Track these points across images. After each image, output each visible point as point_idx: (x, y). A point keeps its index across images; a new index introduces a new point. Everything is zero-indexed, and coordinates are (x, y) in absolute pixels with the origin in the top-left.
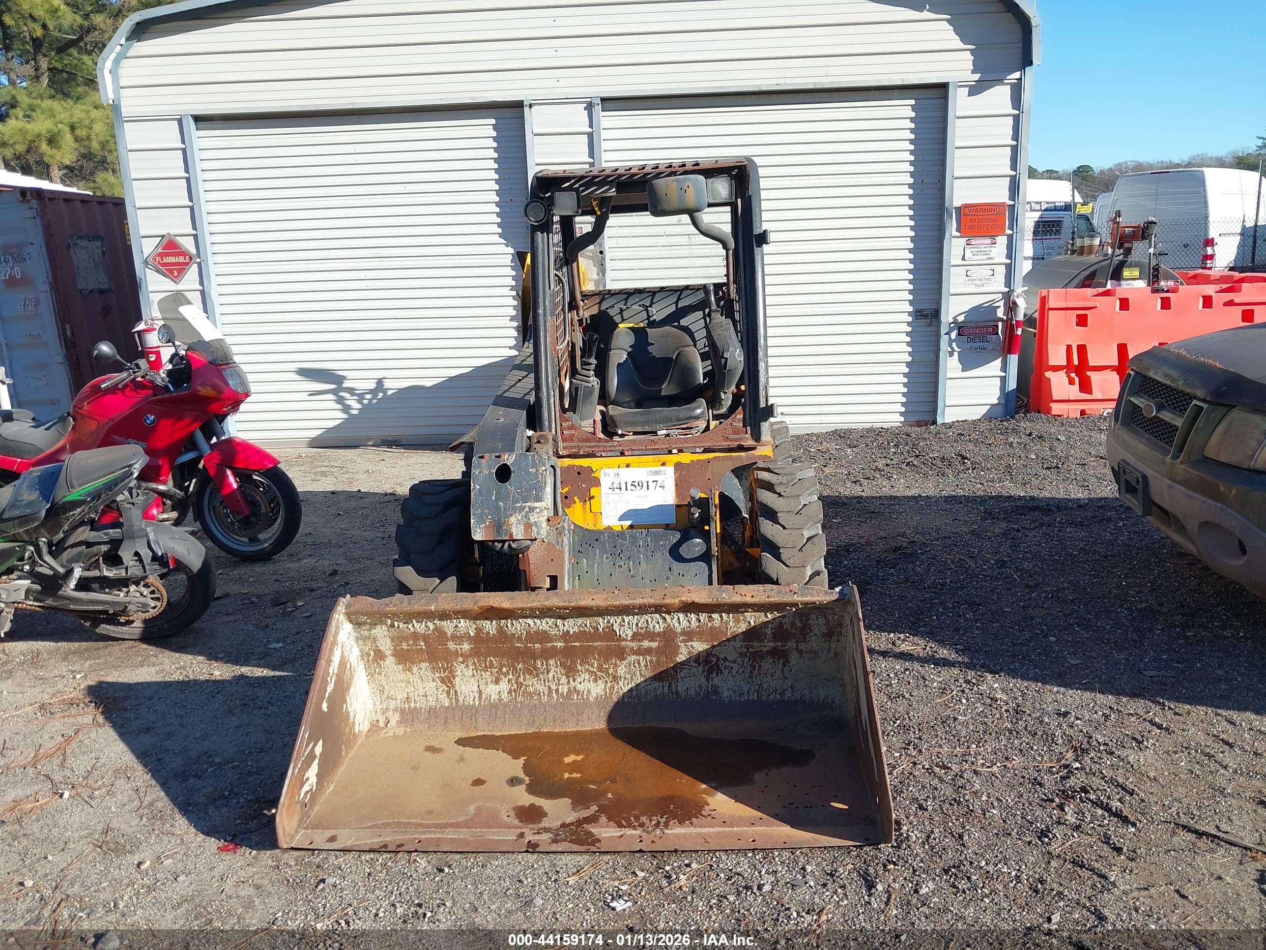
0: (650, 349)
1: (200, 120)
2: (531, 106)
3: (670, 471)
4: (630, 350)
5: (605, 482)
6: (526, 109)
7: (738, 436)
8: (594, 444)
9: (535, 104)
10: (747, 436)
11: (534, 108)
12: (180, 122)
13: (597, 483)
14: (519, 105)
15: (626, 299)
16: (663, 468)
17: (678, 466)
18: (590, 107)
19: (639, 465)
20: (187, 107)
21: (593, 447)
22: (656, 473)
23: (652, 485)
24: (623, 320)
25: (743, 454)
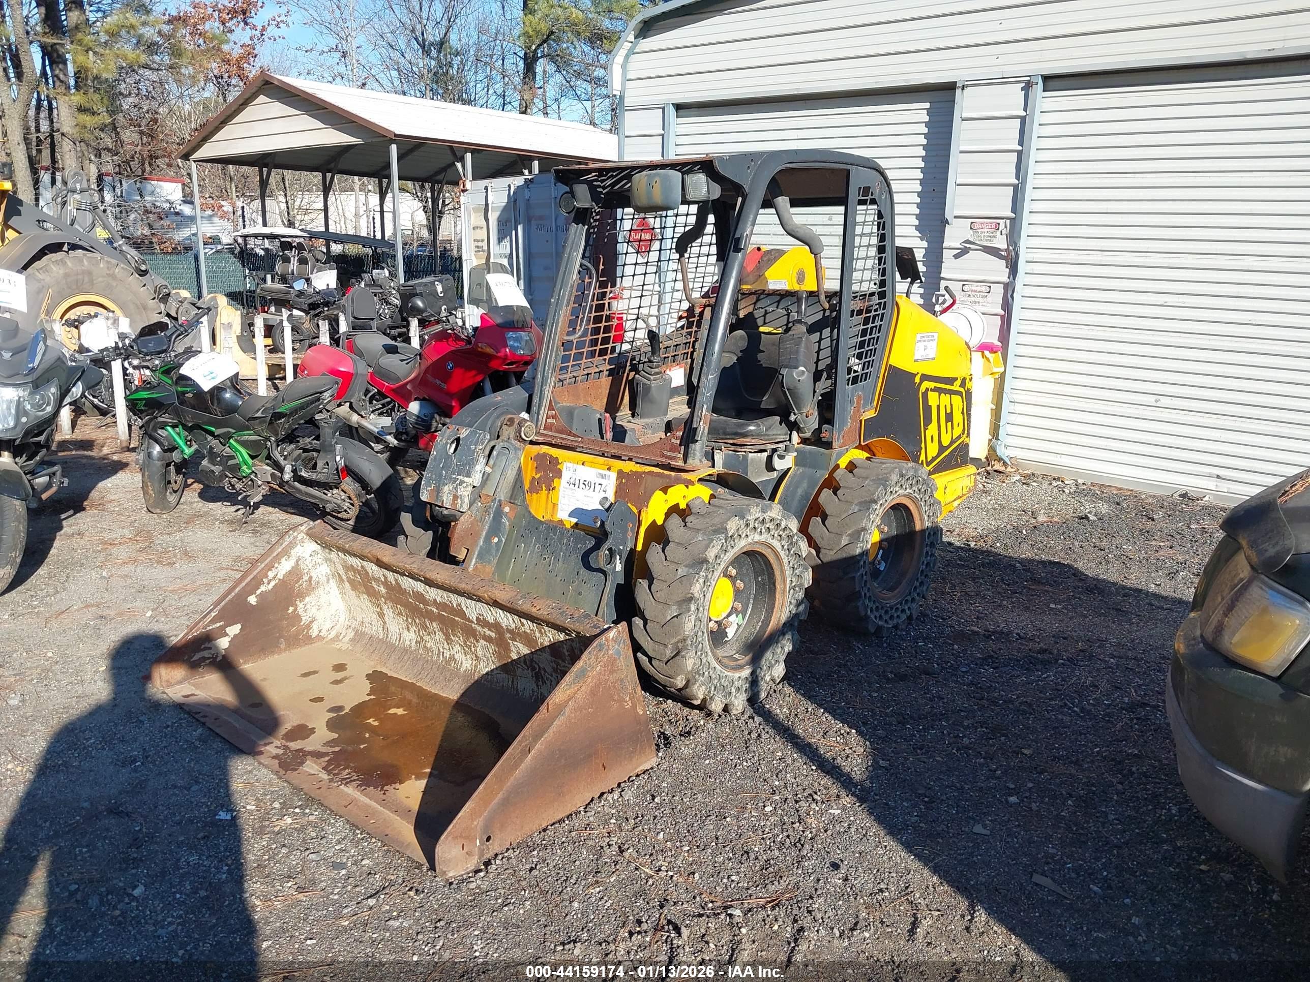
0: (760, 356)
1: (680, 108)
2: (963, 89)
3: (613, 476)
4: (740, 354)
5: (566, 475)
6: (958, 91)
7: (672, 454)
8: (564, 436)
9: (968, 86)
10: (679, 455)
11: (967, 90)
12: (663, 109)
13: (559, 474)
14: (950, 88)
15: (779, 302)
16: (607, 472)
17: (621, 474)
18: (1028, 87)
19: (593, 464)
20: (668, 97)
21: (563, 439)
22: (603, 476)
23: (598, 487)
24: (765, 323)
25: (673, 474)
